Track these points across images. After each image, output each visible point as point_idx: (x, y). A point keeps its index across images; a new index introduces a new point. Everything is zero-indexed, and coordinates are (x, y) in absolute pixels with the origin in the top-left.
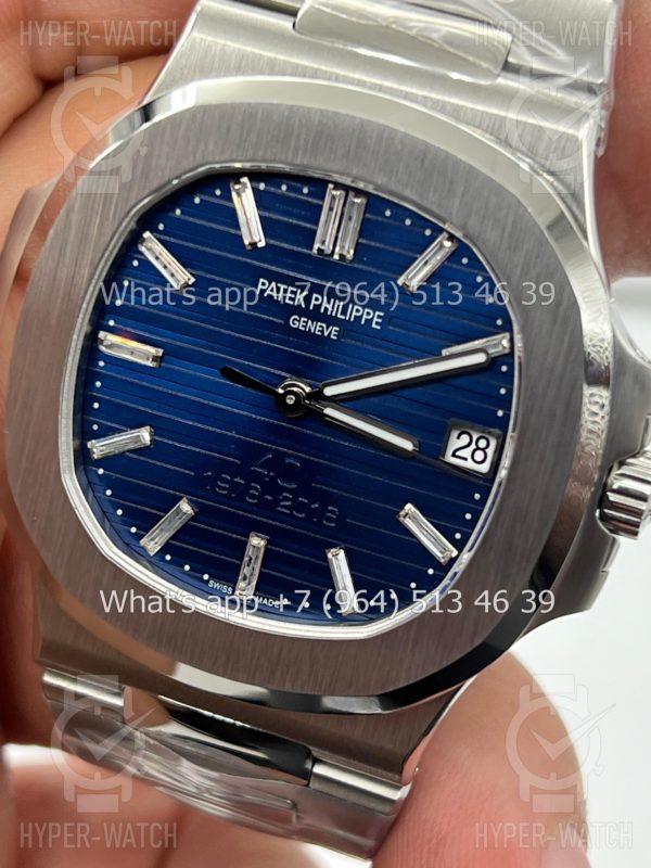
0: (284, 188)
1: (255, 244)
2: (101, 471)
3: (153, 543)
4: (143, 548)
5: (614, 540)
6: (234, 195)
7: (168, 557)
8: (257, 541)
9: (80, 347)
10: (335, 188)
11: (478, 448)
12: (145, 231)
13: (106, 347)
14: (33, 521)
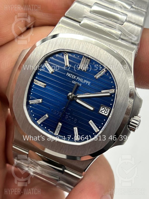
0: (74, 56)
1: (67, 66)
2: (31, 107)
3: (39, 122)
4: (37, 123)
5: (130, 132)
6: (64, 56)
7: (42, 125)
8: (60, 124)
9: (30, 82)
10: (84, 57)
11: (106, 111)
12: (46, 61)
13: (35, 82)
14: (16, 115)
